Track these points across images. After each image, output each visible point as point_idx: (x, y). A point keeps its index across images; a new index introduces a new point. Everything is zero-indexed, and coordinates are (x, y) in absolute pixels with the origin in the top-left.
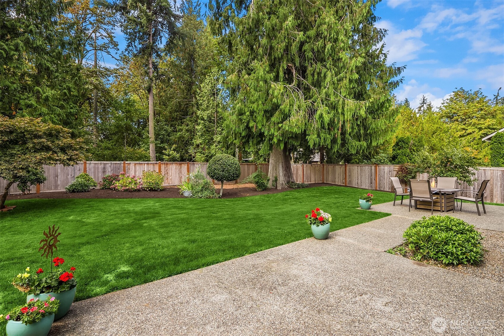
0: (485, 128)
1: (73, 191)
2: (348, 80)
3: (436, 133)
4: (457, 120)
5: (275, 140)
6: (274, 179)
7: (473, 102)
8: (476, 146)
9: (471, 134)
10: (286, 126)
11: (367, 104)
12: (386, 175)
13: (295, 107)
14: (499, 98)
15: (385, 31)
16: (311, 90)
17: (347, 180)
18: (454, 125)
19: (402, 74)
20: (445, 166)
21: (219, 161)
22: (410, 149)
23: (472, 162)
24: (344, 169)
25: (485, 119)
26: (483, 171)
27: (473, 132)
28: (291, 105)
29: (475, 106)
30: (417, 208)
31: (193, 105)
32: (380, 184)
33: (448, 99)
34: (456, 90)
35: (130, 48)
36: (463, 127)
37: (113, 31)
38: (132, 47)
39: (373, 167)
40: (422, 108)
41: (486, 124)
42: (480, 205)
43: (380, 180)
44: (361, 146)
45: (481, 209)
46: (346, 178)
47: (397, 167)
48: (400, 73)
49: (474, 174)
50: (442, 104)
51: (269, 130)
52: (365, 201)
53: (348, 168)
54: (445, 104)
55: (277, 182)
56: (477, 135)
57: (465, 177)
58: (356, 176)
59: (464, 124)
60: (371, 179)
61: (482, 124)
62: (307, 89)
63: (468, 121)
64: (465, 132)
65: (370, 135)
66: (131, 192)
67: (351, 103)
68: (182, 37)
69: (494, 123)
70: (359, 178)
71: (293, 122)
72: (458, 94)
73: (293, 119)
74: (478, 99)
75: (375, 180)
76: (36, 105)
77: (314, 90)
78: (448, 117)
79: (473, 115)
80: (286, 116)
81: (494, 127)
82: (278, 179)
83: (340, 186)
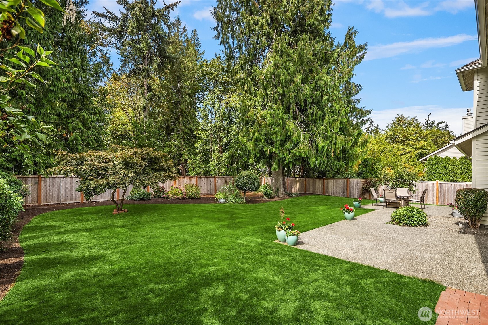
0: (420, 149)
1: (142, 199)
2: (339, 122)
3: (383, 152)
4: (398, 141)
5: (287, 161)
6: (276, 190)
7: (410, 127)
8: (412, 163)
9: (408, 153)
10: (296, 151)
11: (353, 140)
12: (355, 186)
13: (302, 138)
14: (429, 122)
15: (361, 86)
16: (310, 126)
17: (325, 190)
18: (396, 145)
19: (370, 115)
20: (398, 181)
21: (246, 176)
22: (372, 167)
23: (414, 177)
24: (323, 182)
25: (419, 141)
26: (421, 184)
27: (411, 151)
28: (299, 136)
29: (412, 130)
30: (387, 207)
31: (180, 123)
32: (350, 193)
33: (391, 124)
34: (398, 116)
35: (124, 69)
36: (403, 147)
37: (108, 52)
38: (125, 67)
39: (345, 181)
40: (370, 129)
41: (420, 146)
42: (423, 205)
43: (350, 190)
44: (341, 165)
45: (423, 207)
46: (324, 189)
47: (363, 181)
48: (368, 114)
49: (416, 186)
50: (387, 127)
51: (283, 154)
52: (357, 203)
53: (325, 181)
54: (389, 128)
55: (279, 192)
56: (414, 154)
57: (411, 188)
58: (332, 187)
59: (404, 145)
60: (344, 189)
61: (417, 145)
62: (307, 125)
63: (406, 142)
64: (405, 151)
65: (348, 157)
66: (181, 199)
67: (341, 138)
68: (172, 60)
69: (426, 144)
70: (335, 189)
71: (301, 149)
72: (399, 120)
73: (301, 147)
74: (414, 125)
75: (347, 190)
76: (83, 128)
77: (313, 126)
78: (392, 138)
79: (410, 137)
80: (296, 145)
81: (426, 148)
82: (280, 190)
83: (319, 195)
